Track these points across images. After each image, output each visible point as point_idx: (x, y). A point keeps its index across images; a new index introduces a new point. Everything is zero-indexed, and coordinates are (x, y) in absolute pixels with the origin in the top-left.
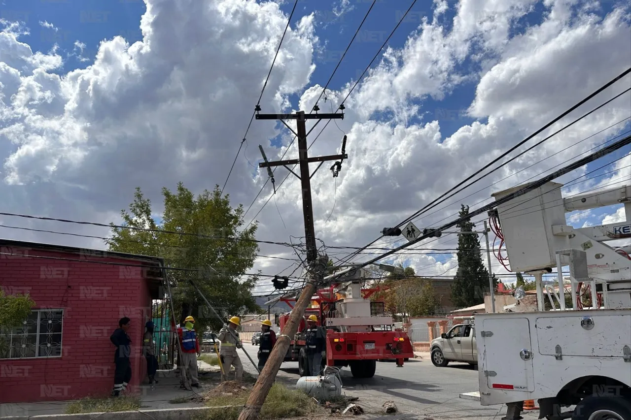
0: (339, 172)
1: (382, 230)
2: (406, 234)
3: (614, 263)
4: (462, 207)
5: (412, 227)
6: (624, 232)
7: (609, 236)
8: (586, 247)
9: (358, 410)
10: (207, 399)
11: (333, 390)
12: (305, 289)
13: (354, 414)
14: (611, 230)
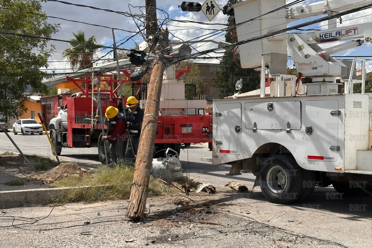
1: (181, 5)
3: (315, 62)
6: (325, 38)
7: (316, 40)
8: (300, 49)
9: (213, 189)
10: (50, 181)
11: (178, 171)
12: (156, 65)
13: (210, 193)
14: (318, 36)
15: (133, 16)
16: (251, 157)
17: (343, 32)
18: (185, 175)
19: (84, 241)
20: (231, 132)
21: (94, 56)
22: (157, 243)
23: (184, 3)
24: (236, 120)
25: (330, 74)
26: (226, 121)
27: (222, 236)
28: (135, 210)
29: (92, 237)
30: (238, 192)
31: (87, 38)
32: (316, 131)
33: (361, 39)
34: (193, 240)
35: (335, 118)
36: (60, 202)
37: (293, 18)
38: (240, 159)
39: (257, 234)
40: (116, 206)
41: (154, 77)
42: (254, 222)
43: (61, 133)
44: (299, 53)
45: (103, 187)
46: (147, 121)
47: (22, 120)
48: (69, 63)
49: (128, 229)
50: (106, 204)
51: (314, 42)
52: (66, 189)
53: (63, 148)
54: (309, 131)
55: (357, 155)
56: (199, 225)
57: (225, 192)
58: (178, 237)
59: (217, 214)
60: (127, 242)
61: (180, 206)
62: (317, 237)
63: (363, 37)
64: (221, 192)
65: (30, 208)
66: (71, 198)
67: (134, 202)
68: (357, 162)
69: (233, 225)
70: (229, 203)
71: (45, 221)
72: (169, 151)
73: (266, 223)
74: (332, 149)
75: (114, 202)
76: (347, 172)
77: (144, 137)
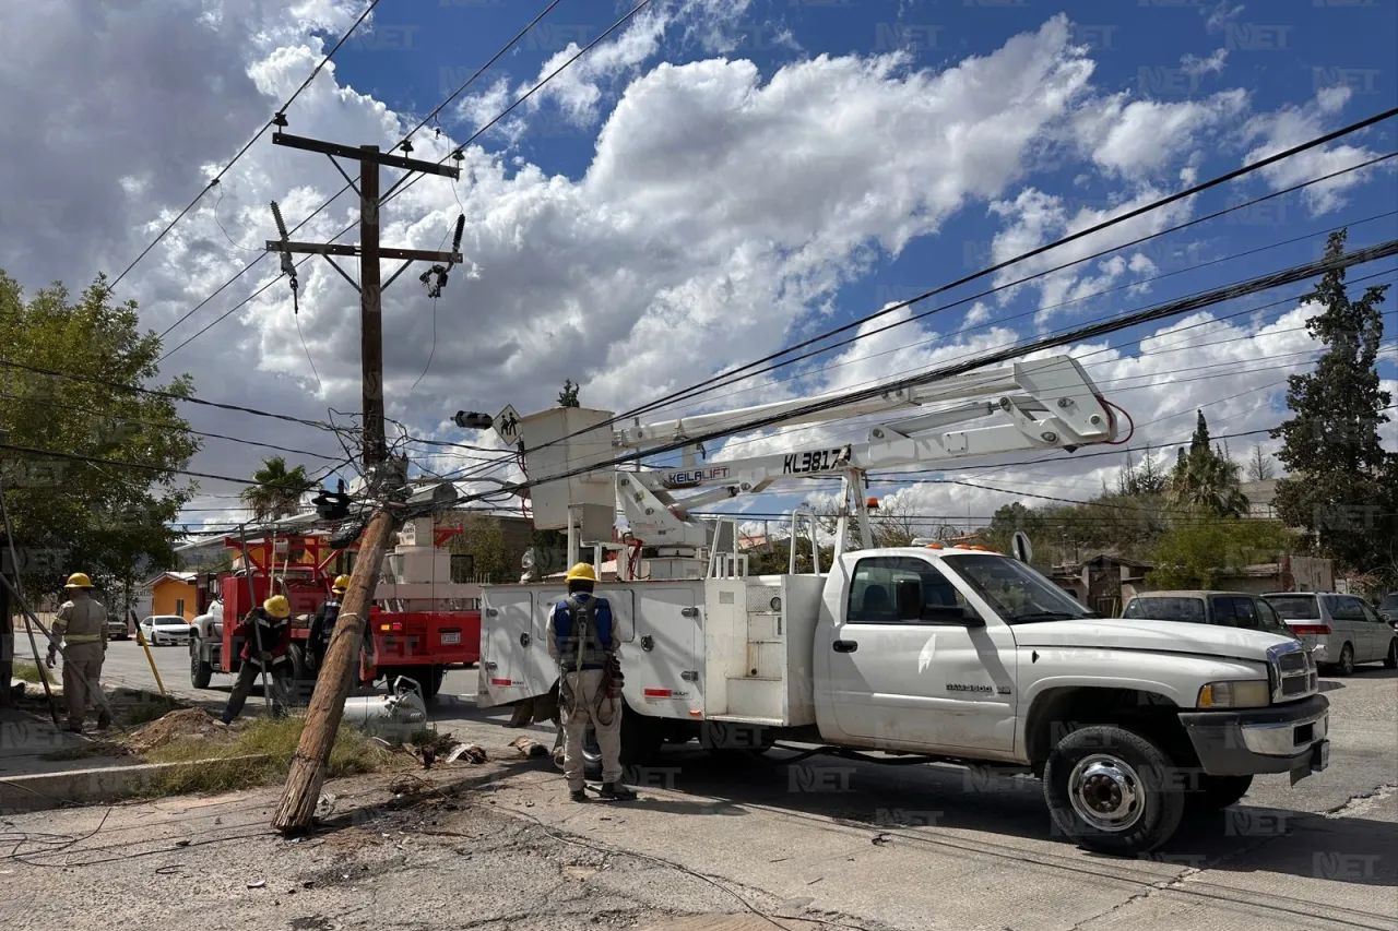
0: (442, 288)
1: (455, 415)
2: (499, 427)
3: (662, 522)
4: (566, 385)
5: (511, 414)
6: (678, 481)
7: (664, 485)
8: (638, 498)
9: (479, 754)
10: (140, 749)
11: (416, 720)
12: (375, 521)
13: (473, 762)
14: (667, 478)
15: (337, 430)
16: (547, 692)
17: (707, 474)
18: (430, 726)
19: (156, 889)
20: (513, 645)
21: (301, 501)
22: (318, 887)
23: (461, 413)
24: (522, 621)
25: (686, 543)
26: (505, 624)
27: (459, 863)
28: (291, 812)
29: (176, 879)
30: (528, 758)
31: (289, 469)
32: (659, 643)
33: (736, 486)
34: (396, 875)
35: (690, 621)
36: (148, 794)
37: (626, 446)
38: (528, 696)
39: (533, 853)
40: (265, 800)
41: (368, 542)
42: (535, 824)
43: (211, 646)
44: (637, 505)
45: (248, 759)
46: (342, 627)
47: (154, 617)
48: (253, 511)
49: (268, 856)
50: (249, 795)
51: (661, 488)
52: (164, 768)
53: (214, 675)
54: (648, 643)
55: (727, 688)
56: (424, 839)
57: (502, 759)
58: (366, 869)
59: (468, 811)
60: (250, 887)
61: (399, 796)
62: (644, 852)
63: (738, 482)
64: (497, 759)
65: (76, 811)
66: (174, 787)
67: (291, 795)
68: (728, 700)
69: (490, 835)
70: (501, 783)
71: (92, 843)
72: (402, 681)
73: (556, 827)
74: (685, 677)
75: (266, 791)
76: (711, 718)
77: (330, 659)
